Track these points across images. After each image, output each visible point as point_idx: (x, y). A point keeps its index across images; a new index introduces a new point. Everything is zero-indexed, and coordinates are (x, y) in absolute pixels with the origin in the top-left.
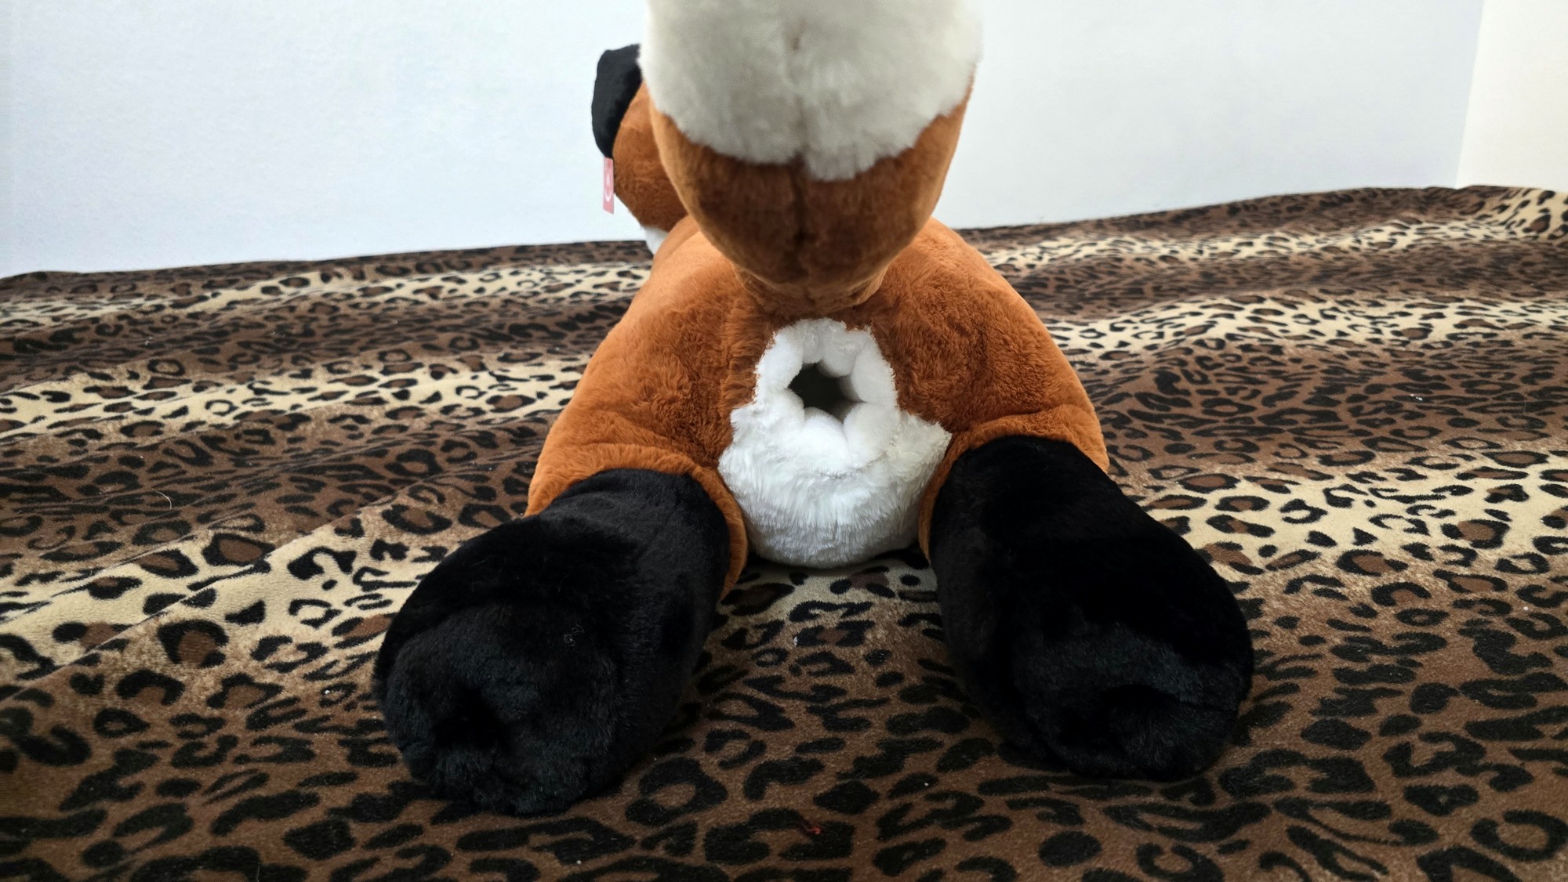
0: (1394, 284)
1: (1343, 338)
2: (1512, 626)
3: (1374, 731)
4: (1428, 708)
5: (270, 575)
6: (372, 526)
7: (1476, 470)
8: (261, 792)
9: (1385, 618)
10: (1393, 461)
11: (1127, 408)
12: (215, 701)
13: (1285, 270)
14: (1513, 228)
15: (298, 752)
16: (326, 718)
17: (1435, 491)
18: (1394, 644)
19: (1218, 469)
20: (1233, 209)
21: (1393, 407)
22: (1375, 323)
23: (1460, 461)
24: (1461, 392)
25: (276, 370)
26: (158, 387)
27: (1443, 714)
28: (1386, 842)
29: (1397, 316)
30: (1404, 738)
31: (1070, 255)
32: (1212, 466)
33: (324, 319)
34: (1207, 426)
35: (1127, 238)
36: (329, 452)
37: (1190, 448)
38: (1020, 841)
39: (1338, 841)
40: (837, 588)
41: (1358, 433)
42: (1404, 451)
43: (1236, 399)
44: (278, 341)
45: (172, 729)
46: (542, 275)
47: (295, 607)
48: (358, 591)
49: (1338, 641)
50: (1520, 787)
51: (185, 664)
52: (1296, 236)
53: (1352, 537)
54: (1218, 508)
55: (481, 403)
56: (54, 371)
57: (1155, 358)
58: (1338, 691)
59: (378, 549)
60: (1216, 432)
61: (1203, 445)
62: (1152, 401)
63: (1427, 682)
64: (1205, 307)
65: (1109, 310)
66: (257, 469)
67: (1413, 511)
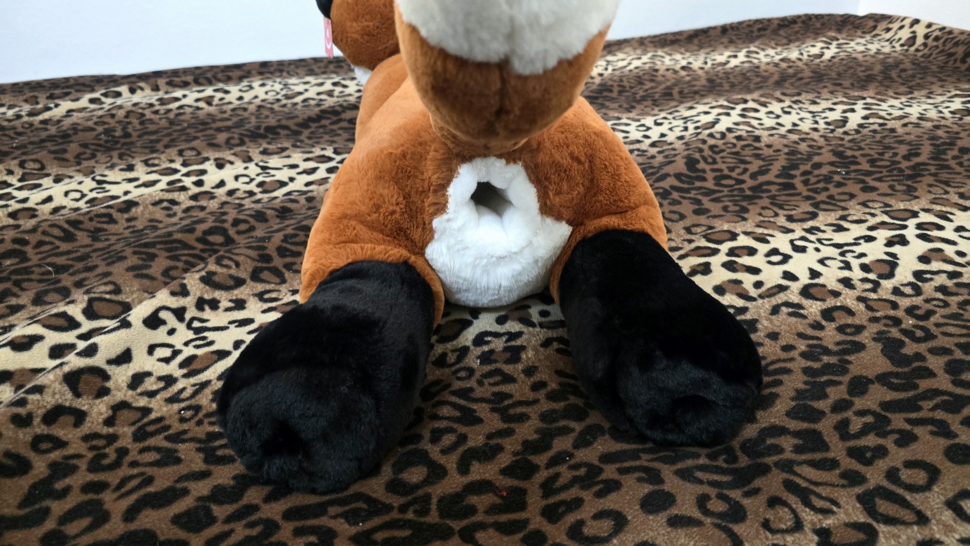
0: (825, 87)
1: (796, 128)
2: (903, 334)
3: (827, 410)
4: (857, 393)
5: (132, 329)
6: (194, 288)
7: (878, 224)
8: (151, 489)
9: (830, 331)
10: (829, 218)
11: (669, 184)
12: (109, 422)
13: (757, 76)
15: (170, 458)
16: (185, 432)
17: (855, 239)
18: (835, 348)
19: (726, 227)
20: (725, 30)
21: (828, 179)
22: (814, 117)
23: (868, 217)
24: (866, 166)
25: (109, 164)
26: (29, 180)
27: (866, 397)
28: (838, 486)
29: (827, 111)
30: (845, 415)
31: (625, 67)
32: (722, 225)
33: (135, 122)
34: (717, 195)
35: (660, 53)
36: (155, 228)
37: (707, 211)
38: (628, 498)
39: (812, 487)
40: (501, 321)
41: (808, 198)
42: (835, 210)
43: (734, 175)
44: (107, 142)
45: (83, 444)
46: (280, 86)
47: (151, 349)
48: (191, 335)
49: (803, 348)
50: (911, 445)
51: (85, 397)
52: (763, 49)
53: (807, 274)
54: (728, 255)
55: (252, 187)
57: (683, 147)
58: (806, 383)
59: (200, 304)
60: (723, 199)
61: (715, 208)
62: (683, 178)
63: (856, 374)
64: (712, 108)
65: (653, 109)
66: (107, 243)
67: (842, 254)
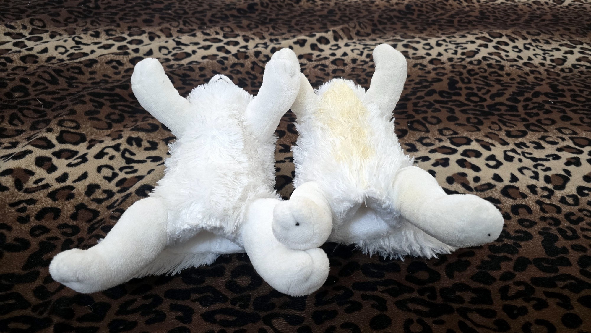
0: (558, 30)
1: (530, 62)
2: (559, 232)
3: (498, 278)
4: (520, 269)
7: (565, 147)
9: (513, 221)
10: (534, 137)
12: (74, 217)
13: (515, 13)
17: (547, 156)
18: (513, 235)
19: (465, 134)
21: (540, 107)
22: (544, 54)
23: (560, 140)
24: (569, 100)
26: (35, 34)
27: (524, 272)
29: (554, 50)
30: (508, 283)
32: (463, 132)
34: (465, 108)
37: (457, 119)
38: (363, 317)
39: (475, 327)
41: (524, 120)
42: (539, 131)
43: (480, 93)
44: (84, 10)
45: (59, 230)
47: (100, 169)
48: (124, 163)
50: (543, 309)
51: (60, 200)
53: (510, 176)
54: (462, 155)
57: (450, 67)
58: (489, 256)
59: (130, 140)
60: (468, 112)
61: (462, 118)
62: (444, 94)
63: (522, 256)
64: (477, 38)
65: (438, 32)
66: (77, 90)
67: (535, 166)
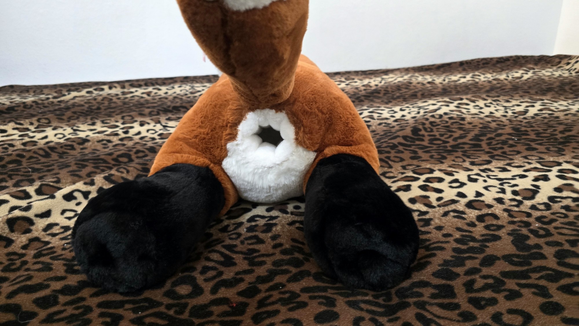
0: (518, 93)
1: (492, 115)
2: (530, 232)
3: (462, 273)
4: (487, 265)
5: (55, 200)
6: (98, 182)
7: (532, 168)
8: (29, 283)
9: (479, 228)
10: (499, 164)
11: (398, 141)
12: (25, 247)
13: (476, 88)
14: (571, 72)
15: (48, 267)
16: (62, 255)
17: (513, 176)
18: (480, 238)
19: (429, 166)
20: (462, 64)
21: (504, 142)
22: (506, 109)
23: (526, 164)
24: (533, 137)
25: (84, 122)
26: (40, 129)
27: (492, 267)
29: (515, 106)
30: (473, 277)
31: (392, 81)
32: (426, 165)
33: (106, 103)
34: (429, 149)
35: (417, 74)
36: (94, 153)
37: (420, 157)
38: (308, 313)
39: (435, 319)
40: (268, 210)
41: (488, 153)
42: (505, 160)
43: (443, 138)
44: (87, 111)
45: (6, 257)
46: (190, 88)
47: (63, 212)
49: (458, 236)
50: (517, 299)
51: (16, 233)
52: (484, 74)
53: (474, 194)
55: (155, 136)
56: (4, 122)
57: (413, 122)
58: (452, 257)
60: (431, 151)
61: (425, 156)
62: (408, 139)
63: (489, 254)
64: (438, 102)
66: (66, 159)
67: (501, 184)
